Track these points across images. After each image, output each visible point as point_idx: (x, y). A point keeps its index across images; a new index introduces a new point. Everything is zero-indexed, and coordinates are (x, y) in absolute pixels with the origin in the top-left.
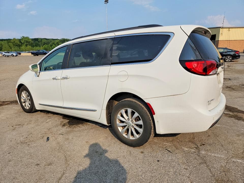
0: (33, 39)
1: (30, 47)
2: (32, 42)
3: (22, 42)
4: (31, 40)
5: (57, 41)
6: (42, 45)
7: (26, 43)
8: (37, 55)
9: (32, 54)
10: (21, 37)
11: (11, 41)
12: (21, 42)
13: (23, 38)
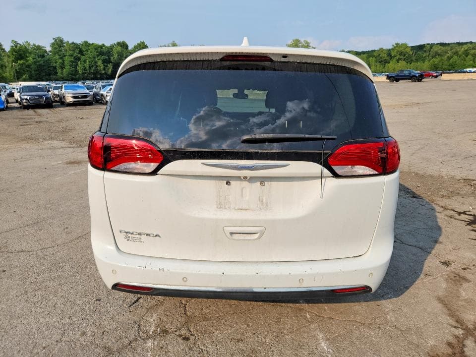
0: (413, 48)
1: (404, 63)
2: (411, 53)
3: (393, 54)
4: (408, 50)
5: (465, 47)
6: (430, 57)
7: (398, 56)
8: (397, 81)
9: (387, 79)
10: (393, 45)
11: (375, 54)
12: (389, 55)
13: (397, 46)
